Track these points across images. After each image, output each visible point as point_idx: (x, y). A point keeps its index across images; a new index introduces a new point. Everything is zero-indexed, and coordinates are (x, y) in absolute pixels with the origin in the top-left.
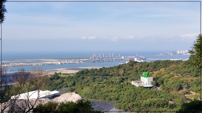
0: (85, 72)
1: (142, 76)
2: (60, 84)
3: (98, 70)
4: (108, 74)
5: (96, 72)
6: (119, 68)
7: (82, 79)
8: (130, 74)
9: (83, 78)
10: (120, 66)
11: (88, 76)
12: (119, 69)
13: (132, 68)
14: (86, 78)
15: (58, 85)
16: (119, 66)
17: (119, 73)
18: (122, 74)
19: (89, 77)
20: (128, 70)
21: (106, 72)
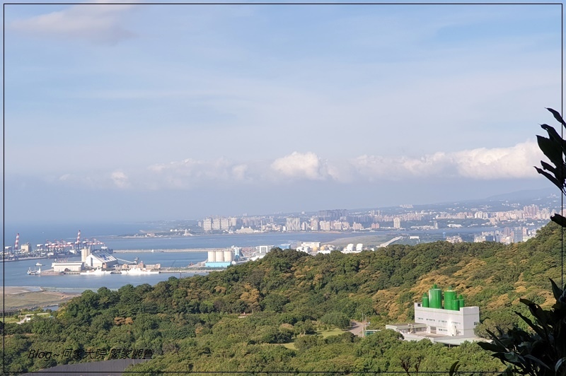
0: (102, 301)
1: (419, 305)
2: (18, 353)
3: (153, 289)
4: (199, 305)
5: (147, 300)
6: (234, 279)
7: (104, 331)
8: (288, 301)
9: (108, 326)
10: (236, 273)
11: (125, 317)
12: (236, 285)
13: (288, 278)
14: (120, 325)
15: (10, 360)
16: (233, 271)
17: (243, 298)
18: (256, 303)
19: (128, 320)
20: (273, 287)
21: (187, 295)
